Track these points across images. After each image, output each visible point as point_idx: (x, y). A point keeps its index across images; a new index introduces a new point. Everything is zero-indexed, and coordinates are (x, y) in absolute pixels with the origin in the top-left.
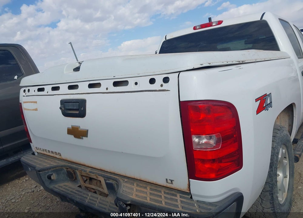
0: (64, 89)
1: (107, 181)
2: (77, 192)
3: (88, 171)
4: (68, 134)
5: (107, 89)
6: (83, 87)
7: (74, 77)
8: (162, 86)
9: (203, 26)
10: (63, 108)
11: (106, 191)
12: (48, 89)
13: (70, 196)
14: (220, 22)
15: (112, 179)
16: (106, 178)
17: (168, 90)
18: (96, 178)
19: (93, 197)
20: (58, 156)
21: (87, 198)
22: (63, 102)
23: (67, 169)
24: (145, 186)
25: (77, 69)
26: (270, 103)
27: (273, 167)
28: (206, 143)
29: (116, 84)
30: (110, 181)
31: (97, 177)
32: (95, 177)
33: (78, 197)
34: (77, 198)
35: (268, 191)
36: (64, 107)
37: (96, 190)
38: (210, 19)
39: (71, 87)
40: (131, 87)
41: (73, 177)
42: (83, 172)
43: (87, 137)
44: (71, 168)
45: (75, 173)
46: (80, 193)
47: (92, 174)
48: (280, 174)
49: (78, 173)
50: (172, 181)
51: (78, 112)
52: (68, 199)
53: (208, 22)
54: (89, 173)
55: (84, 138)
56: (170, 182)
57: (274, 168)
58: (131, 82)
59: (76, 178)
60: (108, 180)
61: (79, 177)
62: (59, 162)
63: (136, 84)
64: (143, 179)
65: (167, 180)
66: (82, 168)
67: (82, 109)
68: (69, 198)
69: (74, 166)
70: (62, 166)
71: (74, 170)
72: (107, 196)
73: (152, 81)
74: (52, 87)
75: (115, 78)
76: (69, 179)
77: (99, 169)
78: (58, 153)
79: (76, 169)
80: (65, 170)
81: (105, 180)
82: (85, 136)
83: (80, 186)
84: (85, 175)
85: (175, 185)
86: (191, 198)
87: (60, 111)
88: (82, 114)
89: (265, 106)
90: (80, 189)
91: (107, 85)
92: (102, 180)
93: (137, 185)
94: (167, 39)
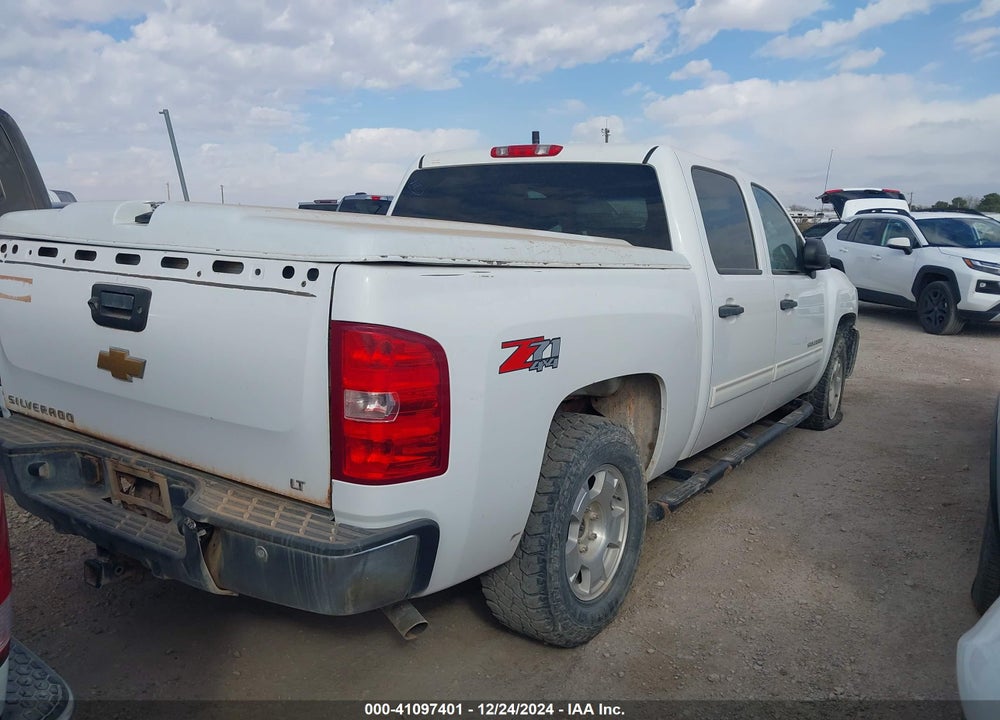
0: (106, 259)
1: (174, 485)
2: (97, 509)
3: (133, 461)
4: (98, 366)
5: (199, 274)
6: (150, 263)
7: (134, 237)
8: (304, 284)
9: (514, 151)
10: (96, 305)
11: (167, 509)
12: (66, 253)
13: (79, 516)
14: (554, 150)
15: (185, 481)
16: (172, 477)
17: (313, 296)
18: (149, 478)
19: (134, 520)
20: (64, 423)
21: (120, 521)
22: (99, 291)
23: (84, 454)
24: (249, 495)
25: (144, 219)
26: (549, 359)
27: (557, 503)
28: (375, 411)
29: (219, 266)
30: (181, 486)
31: (152, 476)
32: (147, 477)
33: (97, 517)
34: (97, 520)
35: (535, 554)
36: (99, 302)
37: (148, 509)
38: (536, 135)
39: (123, 259)
40: (246, 277)
41: (94, 476)
42: (121, 462)
43: (142, 378)
44: (94, 452)
45: (102, 466)
46: (104, 512)
47: (142, 468)
48: (598, 535)
49: (110, 466)
50: (300, 483)
51: (129, 318)
52: (74, 522)
53: (529, 142)
54: (135, 466)
55: (134, 379)
56: (296, 485)
57: (559, 506)
58: (249, 266)
59: (102, 481)
60: (177, 483)
61: (111, 477)
62: (65, 437)
63: (258, 272)
64: (248, 480)
65: (292, 480)
66: (121, 454)
67: (140, 312)
68: (76, 520)
69: (103, 448)
70: (72, 447)
71: (101, 458)
72: (167, 520)
73: (288, 272)
74: (78, 251)
75: (218, 252)
76: (83, 481)
77: (159, 455)
78: (68, 414)
79: (105, 456)
80: (78, 456)
81: (169, 483)
82: (136, 376)
83: (108, 500)
84: (126, 470)
85: (306, 494)
86: (334, 520)
87: (89, 310)
88: (138, 324)
89: (533, 362)
90: (107, 505)
91: (201, 265)
92: (162, 481)
93: (234, 494)
94: (424, 166)
